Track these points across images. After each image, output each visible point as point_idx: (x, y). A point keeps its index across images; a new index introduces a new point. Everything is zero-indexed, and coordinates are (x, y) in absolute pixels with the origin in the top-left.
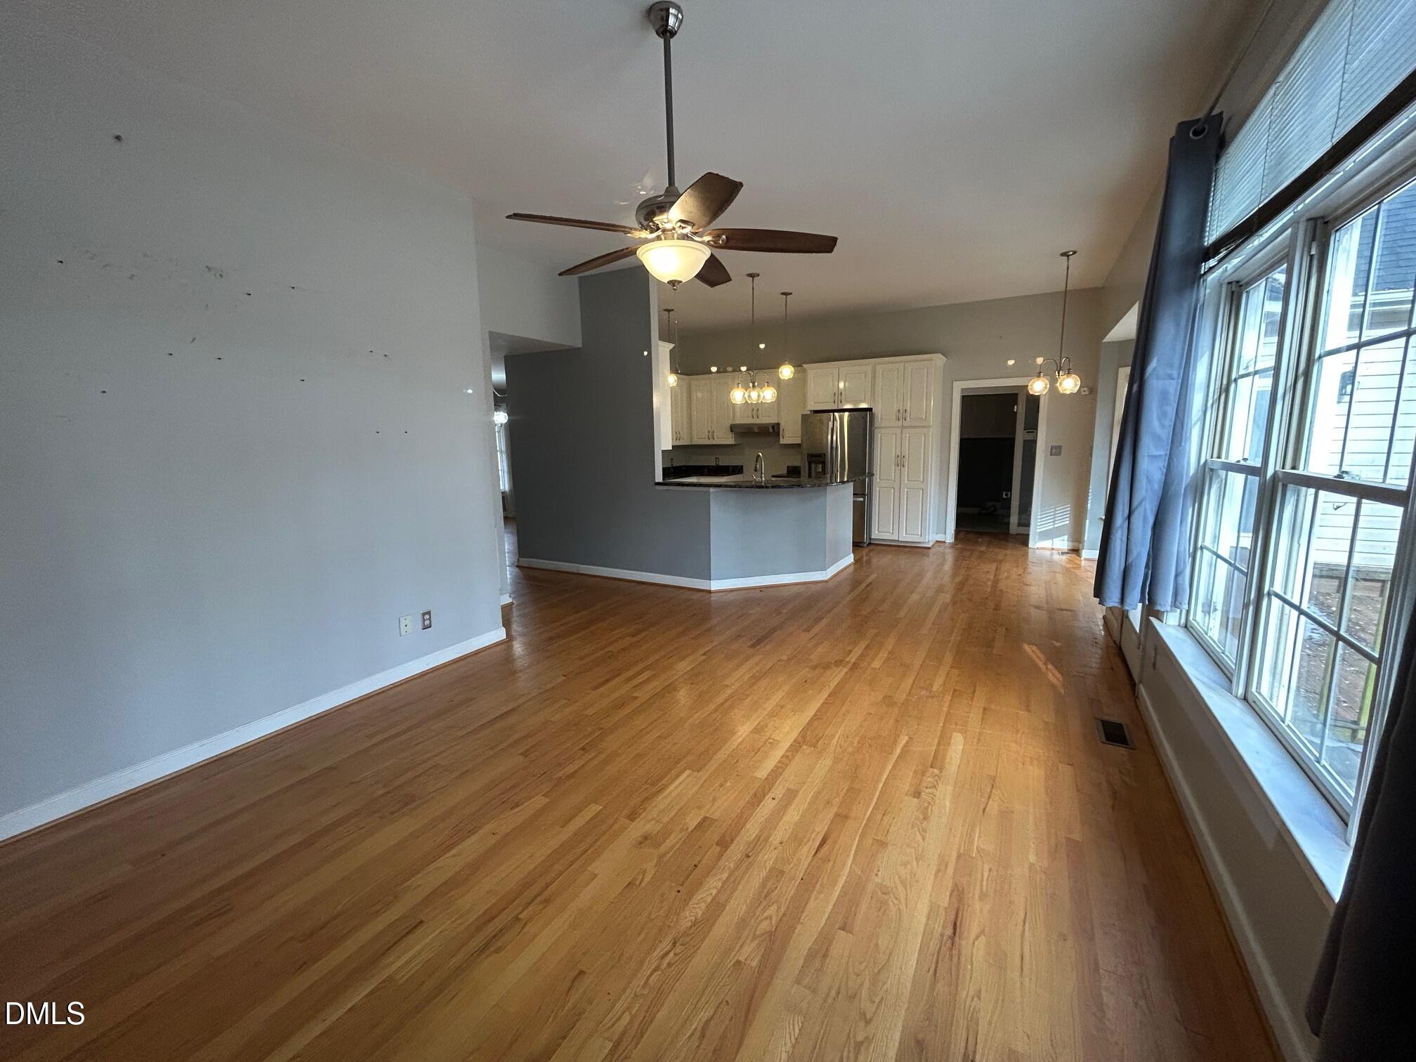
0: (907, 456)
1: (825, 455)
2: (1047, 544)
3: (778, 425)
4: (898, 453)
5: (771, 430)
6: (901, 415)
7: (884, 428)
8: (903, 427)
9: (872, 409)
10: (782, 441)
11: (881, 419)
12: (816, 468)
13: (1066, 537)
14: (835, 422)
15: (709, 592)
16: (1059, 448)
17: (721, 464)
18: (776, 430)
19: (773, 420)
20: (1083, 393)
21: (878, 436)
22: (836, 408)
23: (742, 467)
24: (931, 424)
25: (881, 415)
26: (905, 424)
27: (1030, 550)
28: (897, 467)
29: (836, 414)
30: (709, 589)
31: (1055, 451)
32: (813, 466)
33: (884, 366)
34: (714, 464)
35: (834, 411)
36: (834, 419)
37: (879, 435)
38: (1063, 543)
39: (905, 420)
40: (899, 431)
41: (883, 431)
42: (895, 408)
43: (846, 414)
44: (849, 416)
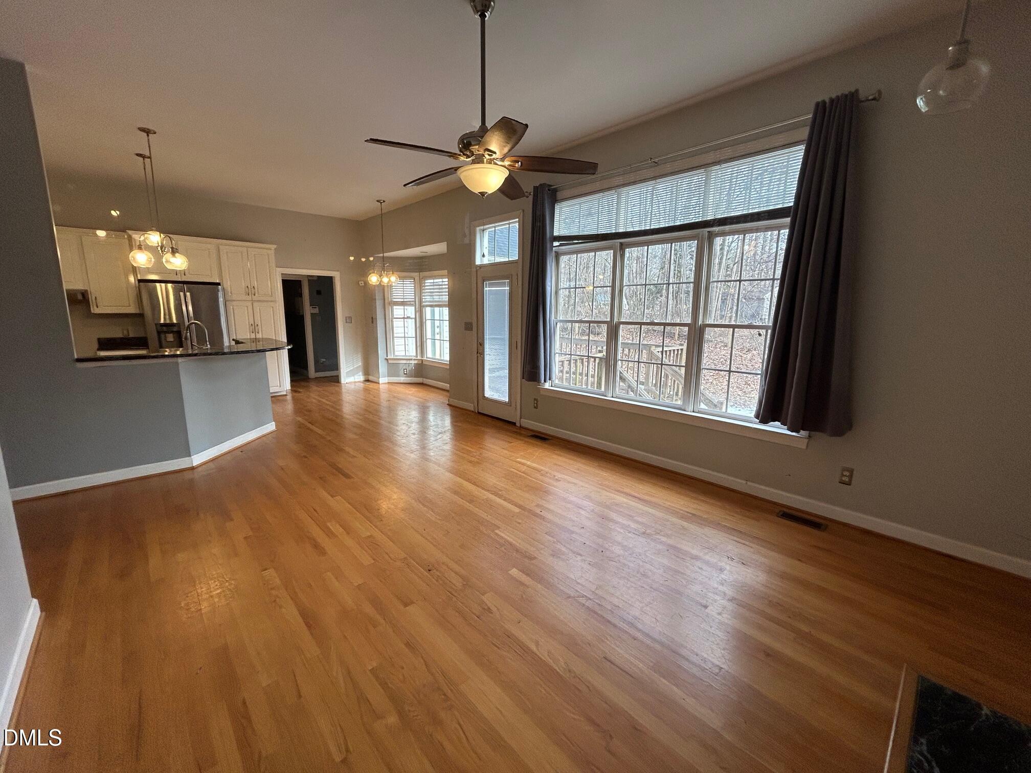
0: (259, 324)
2: (351, 379)
3: (87, 291)
4: (252, 322)
5: (81, 298)
6: (250, 291)
7: (234, 301)
8: (253, 301)
9: (220, 283)
13: (361, 373)
14: (188, 294)
15: (193, 468)
16: (350, 318)
18: (86, 298)
19: (79, 287)
20: (360, 282)
21: (230, 307)
22: (180, 279)
24: (277, 299)
25: (231, 289)
26: (255, 298)
27: (343, 385)
28: (252, 333)
30: (191, 466)
31: (348, 320)
33: (226, 246)
38: (360, 377)
39: (254, 295)
40: (249, 304)
41: (234, 303)
42: (243, 286)
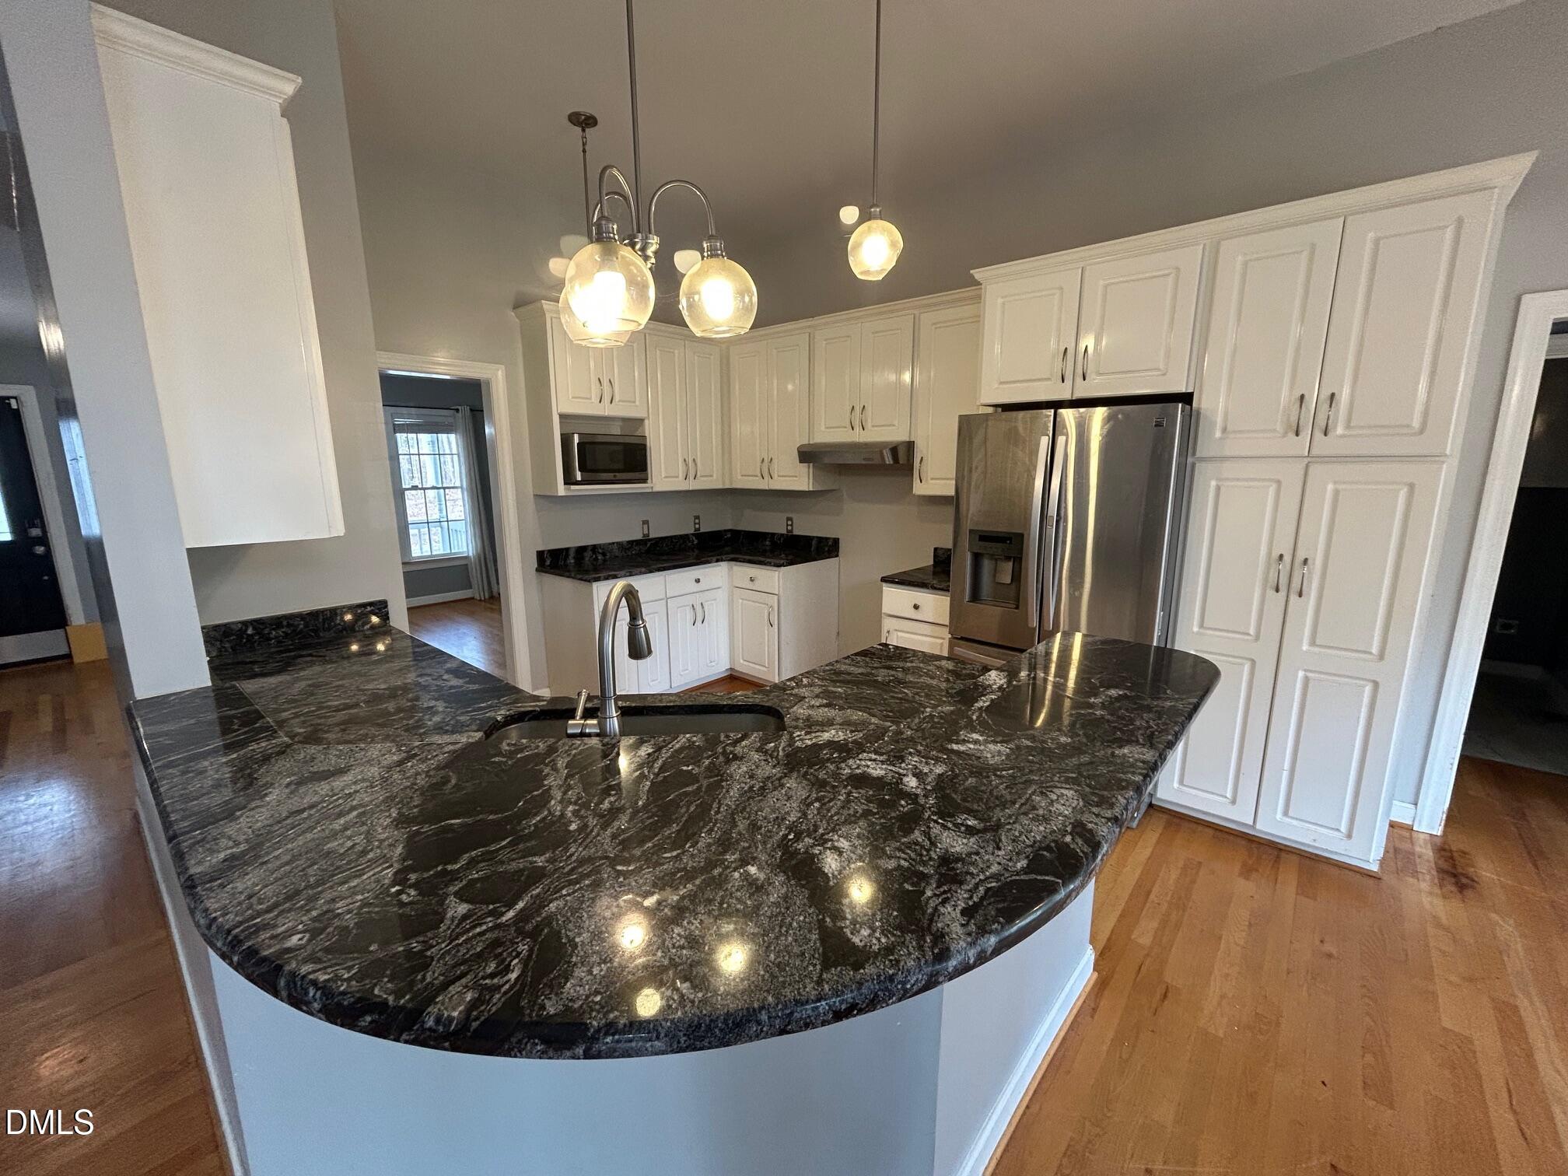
0: (1317, 560)
1: (1022, 536)
3: (910, 446)
4: (1284, 547)
5: (889, 460)
6: (1310, 415)
8: (1311, 459)
9: (1191, 395)
10: (920, 489)
11: (1224, 430)
12: (995, 572)
14: (1061, 440)
17: (796, 532)
18: (902, 460)
19: (895, 434)
21: (1206, 484)
22: (1066, 395)
23: (836, 541)
24: (1448, 452)
25: (1226, 415)
26: (1322, 445)
28: (1271, 593)
29: (1068, 415)
32: (987, 565)
34: (784, 532)
35: (1057, 405)
36: (1057, 428)
37: (1213, 483)
39: (1326, 433)
40: (1294, 470)
41: (1228, 469)
42: (1286, 396)
43: (1100, 413)
44: (1109, 419)
